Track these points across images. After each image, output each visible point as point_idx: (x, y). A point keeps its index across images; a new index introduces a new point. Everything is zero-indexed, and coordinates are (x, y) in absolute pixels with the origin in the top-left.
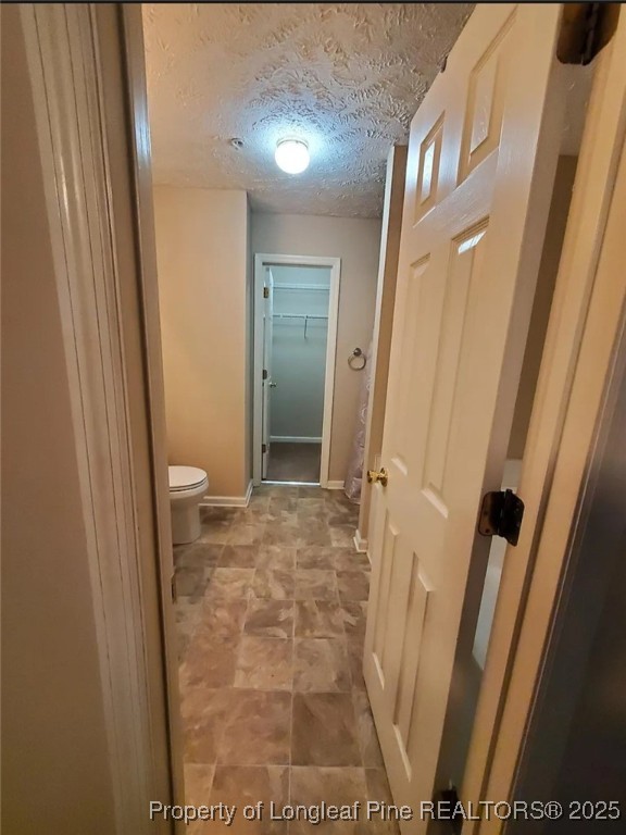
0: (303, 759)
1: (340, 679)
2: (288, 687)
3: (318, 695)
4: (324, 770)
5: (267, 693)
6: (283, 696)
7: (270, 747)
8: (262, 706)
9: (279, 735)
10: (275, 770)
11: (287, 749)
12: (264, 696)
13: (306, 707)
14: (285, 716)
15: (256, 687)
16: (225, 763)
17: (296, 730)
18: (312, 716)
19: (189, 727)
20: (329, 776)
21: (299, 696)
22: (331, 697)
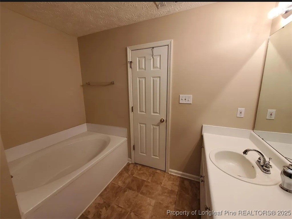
0: (143, 181)
1: (125, 191)
2: (140, 195)
3: (133, 190)
4: (140, 178)
5: (146, 195)
6: (142, 193)
7: (149, 184)
8: (148, 193)
9: (146, 186)
10: (149, 181)
11: (146, 183)
12: (147, 195)
13: (138, 189)
14: (143, 189)
15: (149, 198)
16: (159, 185)
17: (142, 186)
18: (137, 187)
19: (168, 195)
20: (140, 177)
21: (138, 192)
22: (130, 188)
